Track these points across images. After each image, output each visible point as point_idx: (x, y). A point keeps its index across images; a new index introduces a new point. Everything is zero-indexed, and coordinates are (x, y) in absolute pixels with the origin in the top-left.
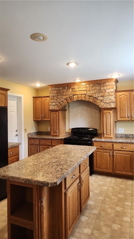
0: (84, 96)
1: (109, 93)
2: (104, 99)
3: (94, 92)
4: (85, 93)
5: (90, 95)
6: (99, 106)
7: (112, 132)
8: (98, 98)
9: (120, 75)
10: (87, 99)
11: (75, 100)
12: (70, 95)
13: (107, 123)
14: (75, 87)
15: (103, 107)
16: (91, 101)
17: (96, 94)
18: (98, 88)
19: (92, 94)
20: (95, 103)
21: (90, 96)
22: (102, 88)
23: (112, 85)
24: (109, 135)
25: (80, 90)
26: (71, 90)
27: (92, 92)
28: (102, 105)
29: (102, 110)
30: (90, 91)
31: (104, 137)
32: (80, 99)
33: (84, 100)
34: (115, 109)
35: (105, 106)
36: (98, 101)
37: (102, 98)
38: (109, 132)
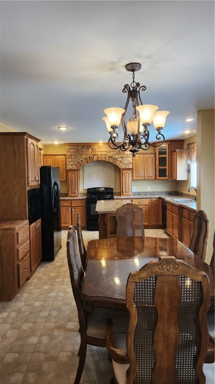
0: (105, 156)
1: (128, 155)
2: (124, 161)
3: (114, 153)
4: (105, 154)
6: (119, 166)
7: (130, 190)
8: (118, 159)
10: (107, 160)
11: (95, 160)
12: (90, 155)
13: (126, 182)
14: (95, 148)
15: (122, 168)
16: (111, 161)
17: (116, 155)
19: (112, 155)
20: (114, 163)
21: (110, 157)
24: (127, 192)
26: (90, 150)
27: (112, 153)
28: (121, 166)
29: (121, 170)
30: (110, 152)
31: (123, 194)
32: (100, 159)
33: (104, 160)
34: (132, 169)
35: (124, 167)
36: (118, 161)
37: (121, 159)
38: (127, 190)
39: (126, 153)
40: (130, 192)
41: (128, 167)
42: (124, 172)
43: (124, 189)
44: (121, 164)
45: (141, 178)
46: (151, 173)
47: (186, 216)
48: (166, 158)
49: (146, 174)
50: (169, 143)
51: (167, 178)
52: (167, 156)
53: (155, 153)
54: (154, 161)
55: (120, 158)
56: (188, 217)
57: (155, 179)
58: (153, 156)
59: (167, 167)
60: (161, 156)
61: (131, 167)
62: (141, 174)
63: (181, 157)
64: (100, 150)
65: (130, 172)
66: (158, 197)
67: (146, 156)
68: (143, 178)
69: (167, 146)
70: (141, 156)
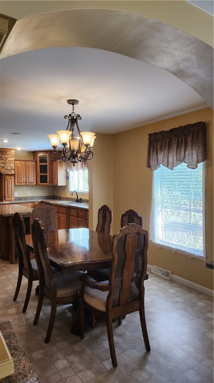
1: (10, 161)
2: (6, 166)
6: (1, 172)
7: (13, 195)
8: (1, 164)
13: (9, 187)
15: (4, 173)
22: (3, 156)
23: (12, 155)
24: (10, 198)
29: (3, 176)
34: (14, 175)
35: (6, 172)
37: (3, 165)
38: (10, 196)
39: (8, 159)
40: (13, 197)
41: (10, 173)
42: (7, 177)
43: (6, 194)
44: (3, 170)
45: (23, 184)
46: (32, 179)
47: (74, 215)
48: (47, 165)
49: (27, 180)
50: (49, 153)
51: (48, 184)
53: (36, 161)
54: (35, 168)
55: (3, 163)
56: (76, 215)
57: (36, 184)
58: (34, 163)
59: (48, 174)
60: (41, 164)
61: (13, 173)
62: (23, 179)
63: (61, 166)
65: (12, 178)
66: (40, 201)
67: (28, 163)
68: (25, 184)
69: (48, 155)
70: (23, 163)
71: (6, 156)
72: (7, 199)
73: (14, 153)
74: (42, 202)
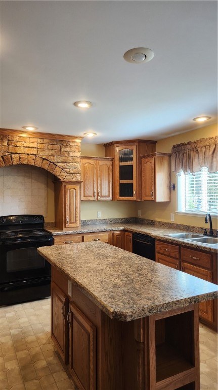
0: (34, 157)
1: (74, 158)
2: (67, 167)
3: (51, 152)
4: (34, 153)
5: (44, 157)
6: (59, 177)
7: (78, 219)
8: (57, 164)
9: (96, 134)
10: (39, 163)
11: (15, 163)
12: (5, 152)
13: (72, 204)
14: (15, 139)
15: (65, 180)
16: (46, 167)
17: (54, 156)
18: (57, 147)
19: (48, 156)
20: (51, 172)
21: (44, 159)
22: (64, 149)
23: (77, 147)
24: (74, 223)
25: (25, 146)
26: (5, 143)
27: (47, 153)
28: (63, 176)
29: (63, 184)
30: (44, 150)
31: (67, 226)
32: (25, 162)
33: (33, 164)
34: (80, 182)
35: (68, 178)
36: (57, 169)
37: (63, 165)
38: (73, 219)
39: (71, 154)
40: (78, 222)
41: (74, 179)
42: (69, 187)
43: (68, 217)
44: (63, 174)
45: (92, 198)
46: (105, 190)
48: (131, 166)
49: (99, 191)
50: (137, 144)
51: (134, 198)
52: (134, 163)
53: (113, 160)
54: (111, 172)
55: (63, 162)
57: (112, 200)
58: (109, 163)
59: (134, 181)
60: (123, 164)
61: (79, 178)
62: (93, 190)
63: (161, 165)
64: (25, 145)
65: (78, 187)
66: (122, 228)
67: (99, 162)
68: (95, 198)
69: (134, 148)
70: (92, 162)
71: (68, 149)
72: (69, 225)
73: (80, 145)
74: (124, 231)
